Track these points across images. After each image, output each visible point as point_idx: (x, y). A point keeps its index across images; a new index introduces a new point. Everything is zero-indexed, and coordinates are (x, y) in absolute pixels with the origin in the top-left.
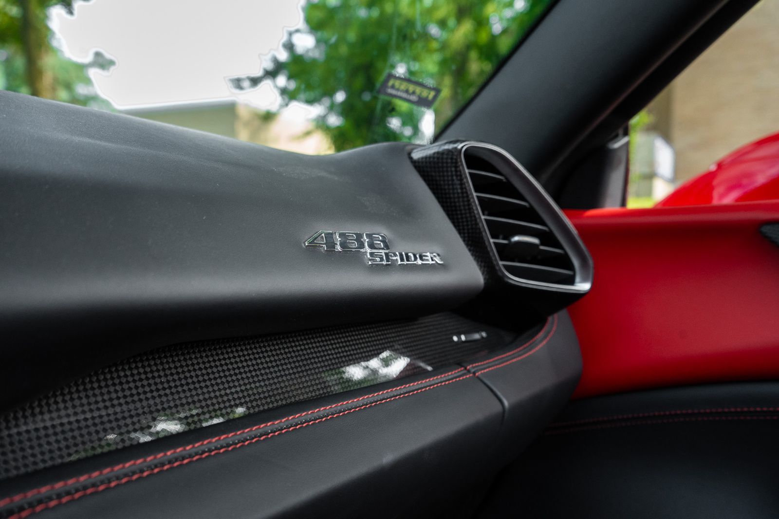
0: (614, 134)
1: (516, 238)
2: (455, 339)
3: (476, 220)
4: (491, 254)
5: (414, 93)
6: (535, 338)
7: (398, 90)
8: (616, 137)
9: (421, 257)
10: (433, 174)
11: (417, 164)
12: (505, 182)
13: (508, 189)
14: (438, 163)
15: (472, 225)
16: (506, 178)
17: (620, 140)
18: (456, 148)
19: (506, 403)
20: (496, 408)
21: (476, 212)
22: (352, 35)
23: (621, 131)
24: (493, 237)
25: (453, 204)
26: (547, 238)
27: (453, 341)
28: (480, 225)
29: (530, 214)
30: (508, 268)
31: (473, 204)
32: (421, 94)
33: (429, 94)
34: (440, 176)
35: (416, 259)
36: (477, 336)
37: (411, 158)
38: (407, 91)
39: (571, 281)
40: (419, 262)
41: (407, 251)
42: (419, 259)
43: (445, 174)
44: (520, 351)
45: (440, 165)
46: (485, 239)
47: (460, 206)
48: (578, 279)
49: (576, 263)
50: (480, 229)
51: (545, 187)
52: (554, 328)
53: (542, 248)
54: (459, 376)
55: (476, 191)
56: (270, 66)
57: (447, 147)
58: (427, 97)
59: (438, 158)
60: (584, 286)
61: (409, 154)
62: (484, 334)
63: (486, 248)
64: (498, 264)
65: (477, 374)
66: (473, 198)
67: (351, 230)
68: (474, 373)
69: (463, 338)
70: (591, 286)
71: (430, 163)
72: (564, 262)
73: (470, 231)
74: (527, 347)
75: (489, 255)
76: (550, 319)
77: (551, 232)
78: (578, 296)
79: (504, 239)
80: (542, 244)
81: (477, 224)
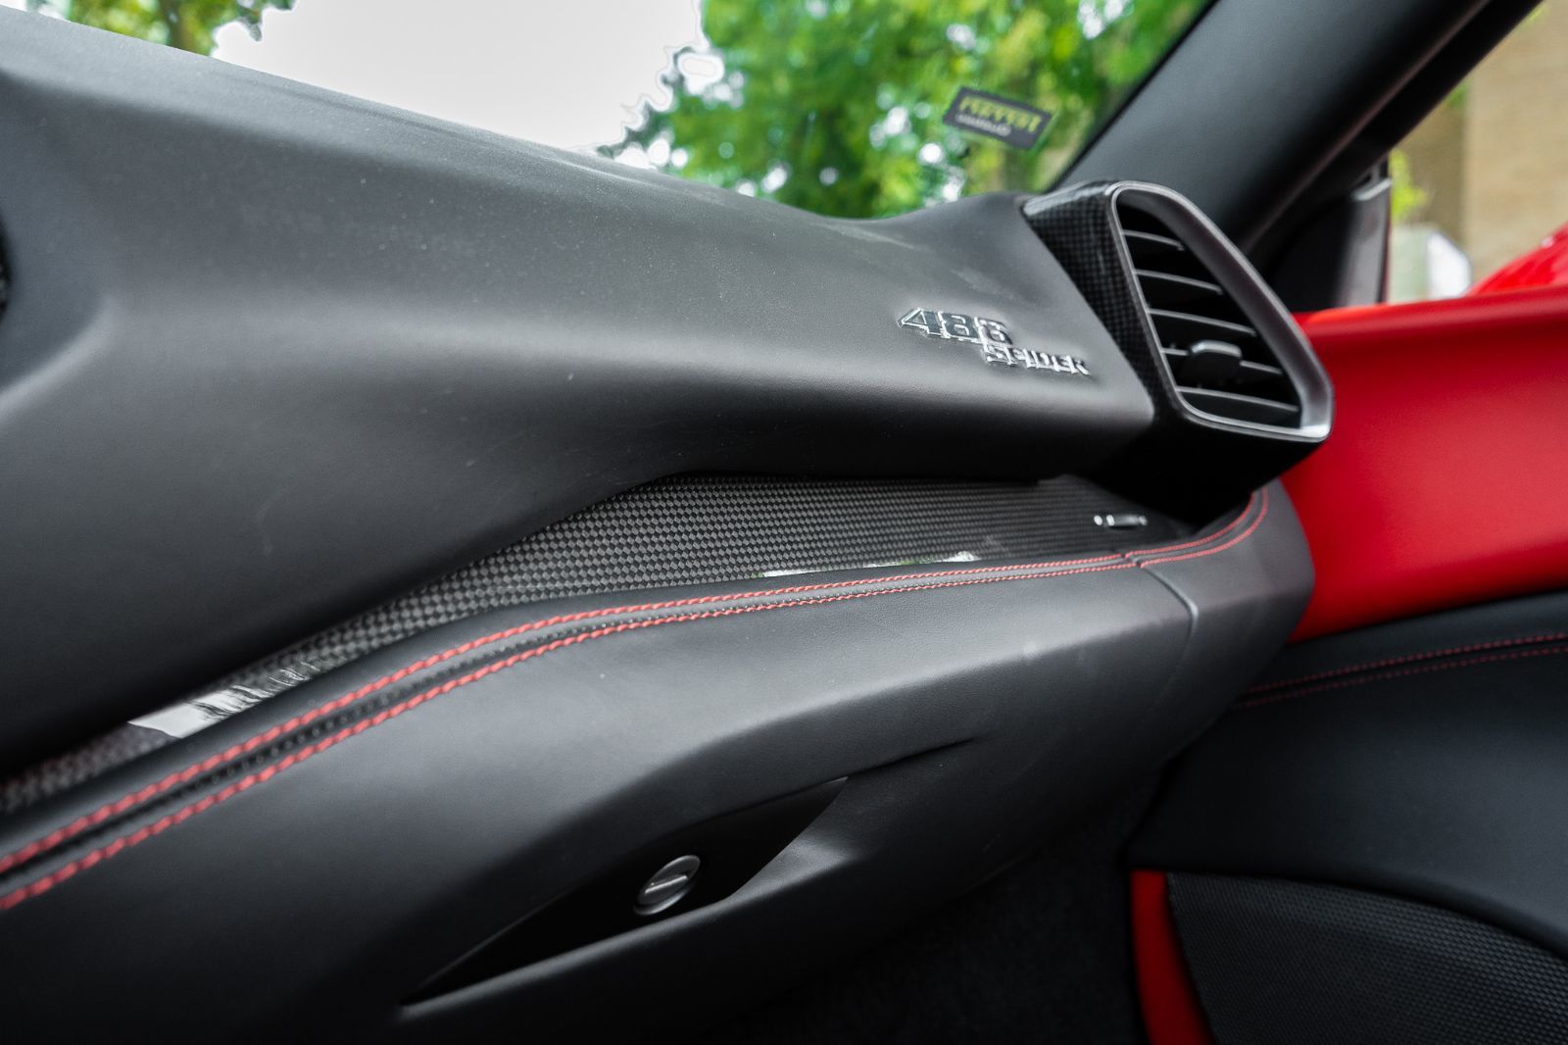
0: (1363, 176)
1: (1201, 347)
2: (1098, 520)
3: (1135, 314)
4: (1160, 372)
5: (1003, 121)
6: (1232, 526)
7: (976, 116)
8: (1367, 181)
9: (1060, 361)
10: (1064, 239)
11: (1035, 224)
12: (1181, 252)
13: (1186, 263)
14: (1072, 219)
15: (1128, 322)
16: (1184, 244)
17: (1374, 186)
18: (1102, 194)
19: (1195, 609)
20: (1180, 614)
21: (1135, 301)
22: (798, 55)
23: (1375, 171)
24: (1165, 345)
25: (1096, 289)
26: (1254, 348)
27: (1095, 524)
28: (1142, 322)
29: (1223, 306)
30: (1189, 398)
31: (1130, 287)
32: (1015, 122)
33: (1031, 120)
34: (1074, 242)
35: (1052, 363)
36: (1131, 520)
37: (1024, 215)
38: (991, 119)
39: (1294, 421)
40: (1057, 367)
41: (1039, 351)
42: (1055, 363)
43: (1085, 237)
44: (1208, 543)
45: (1076, 222)
46: (1151, 346)
47: (1108, 291)
48: (1306, 417)
49: (1302, 390)
50: (1141, 329)
51: (1251, 258)
52: (1264, 512)
53: (1244, 364)
54: (1117, 564)
55: (1137, 266)
56: (638, 123)
57: (1087, 193)
58: (1027, 127)
59: (1072, 212)
60: (1316, 430)
61: (1021, 208)
62: (1142, 520)
63: (1152, 361)
64: (1172, 390)
65: (1143, 565)
66: (1131, 276)
67: (959, 310)
68: (1138, 564)
69: (1111, 520)
70: (1331, 430)
71: (1058, 220)
72: (1282, 389)
73: (1125, 333)
74: (1218, 538)
75: (1158, 374)
76: (1255, 495)
77: (1259, 336)
78: (1308, 448)
79: (1179, 347)
80: (1246, 357)
81: (1136, 321)
